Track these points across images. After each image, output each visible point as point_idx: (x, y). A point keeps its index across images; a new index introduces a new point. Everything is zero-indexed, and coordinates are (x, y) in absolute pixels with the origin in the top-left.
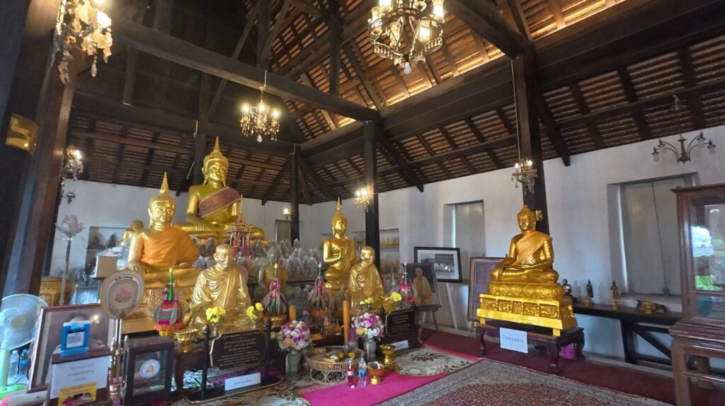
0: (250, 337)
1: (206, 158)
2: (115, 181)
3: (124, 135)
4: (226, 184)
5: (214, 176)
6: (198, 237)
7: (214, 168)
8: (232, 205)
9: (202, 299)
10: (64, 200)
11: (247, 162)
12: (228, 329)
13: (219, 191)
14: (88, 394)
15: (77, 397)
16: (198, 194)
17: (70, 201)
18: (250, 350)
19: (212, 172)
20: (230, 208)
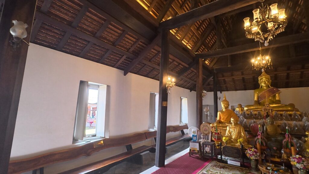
0: (235, 149)
1: (259, 77)
2: (236, 90)
3: (232, 75)
4: (271, 86)
5: (263, 84)
6: (253, 111)
7: (262, 81)
8: (275, 95)
9: (228, 134)
10: (218, 99)
11: (289, 72)
12: (233, 145)
13: (266, 90)
14: (196, 151)
15: (194, 150)
16: (257, 92)
17: (220, 100)
18: (234, 153)
19: (262, 83)
20: (274, 96)
